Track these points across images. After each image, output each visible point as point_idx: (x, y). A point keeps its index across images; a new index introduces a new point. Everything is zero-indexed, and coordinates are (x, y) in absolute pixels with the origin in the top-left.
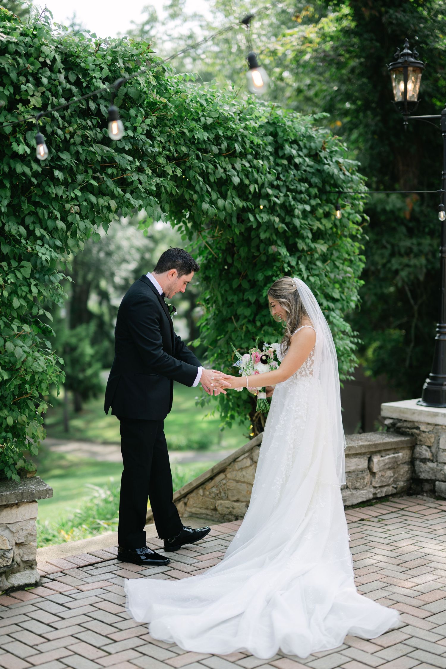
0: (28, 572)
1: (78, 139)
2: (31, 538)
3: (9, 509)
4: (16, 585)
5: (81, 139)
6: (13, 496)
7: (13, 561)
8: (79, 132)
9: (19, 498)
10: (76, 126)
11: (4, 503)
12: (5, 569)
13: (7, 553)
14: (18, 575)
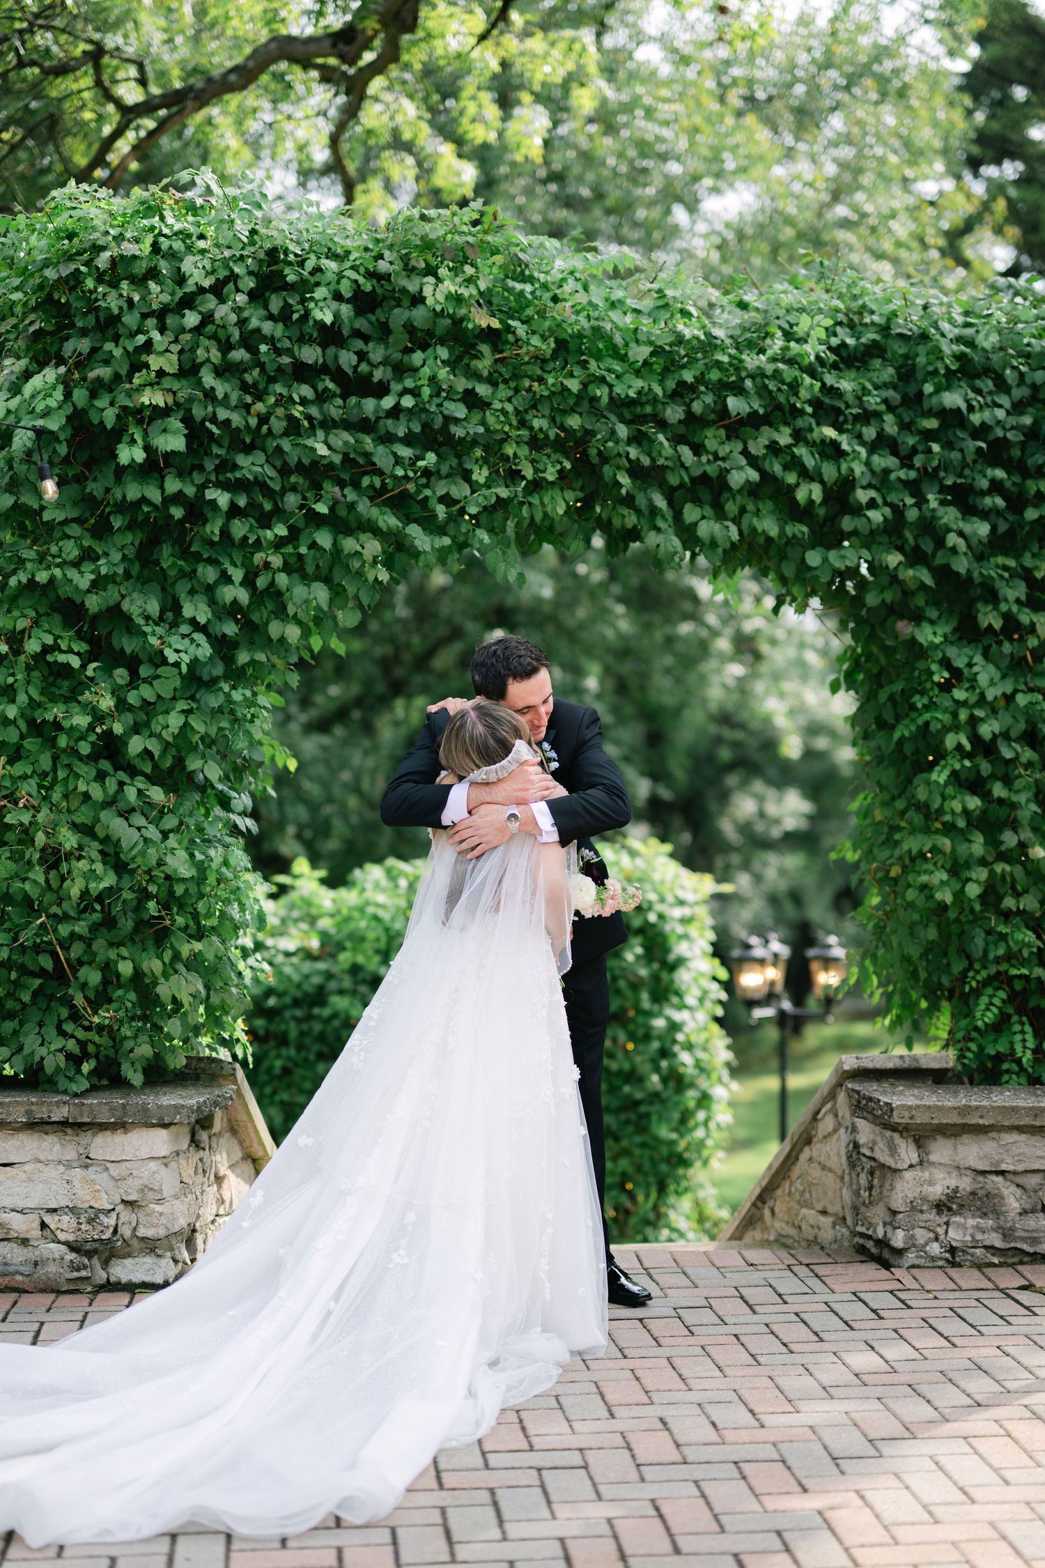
0: (149, 1260)
1: (278, 425)
2: (151, 1195)
3: (108, 1133)
4: (124, 1281)
5: (284, 423)
6: (105, 1109)
7: (115, 1231)
8: (280, 411)
9: (119, 1113)
10: (272, 400)
11: (86, 1120)
12: (97, 1245)
13: (102, 1216)
14: (128, 1262)
